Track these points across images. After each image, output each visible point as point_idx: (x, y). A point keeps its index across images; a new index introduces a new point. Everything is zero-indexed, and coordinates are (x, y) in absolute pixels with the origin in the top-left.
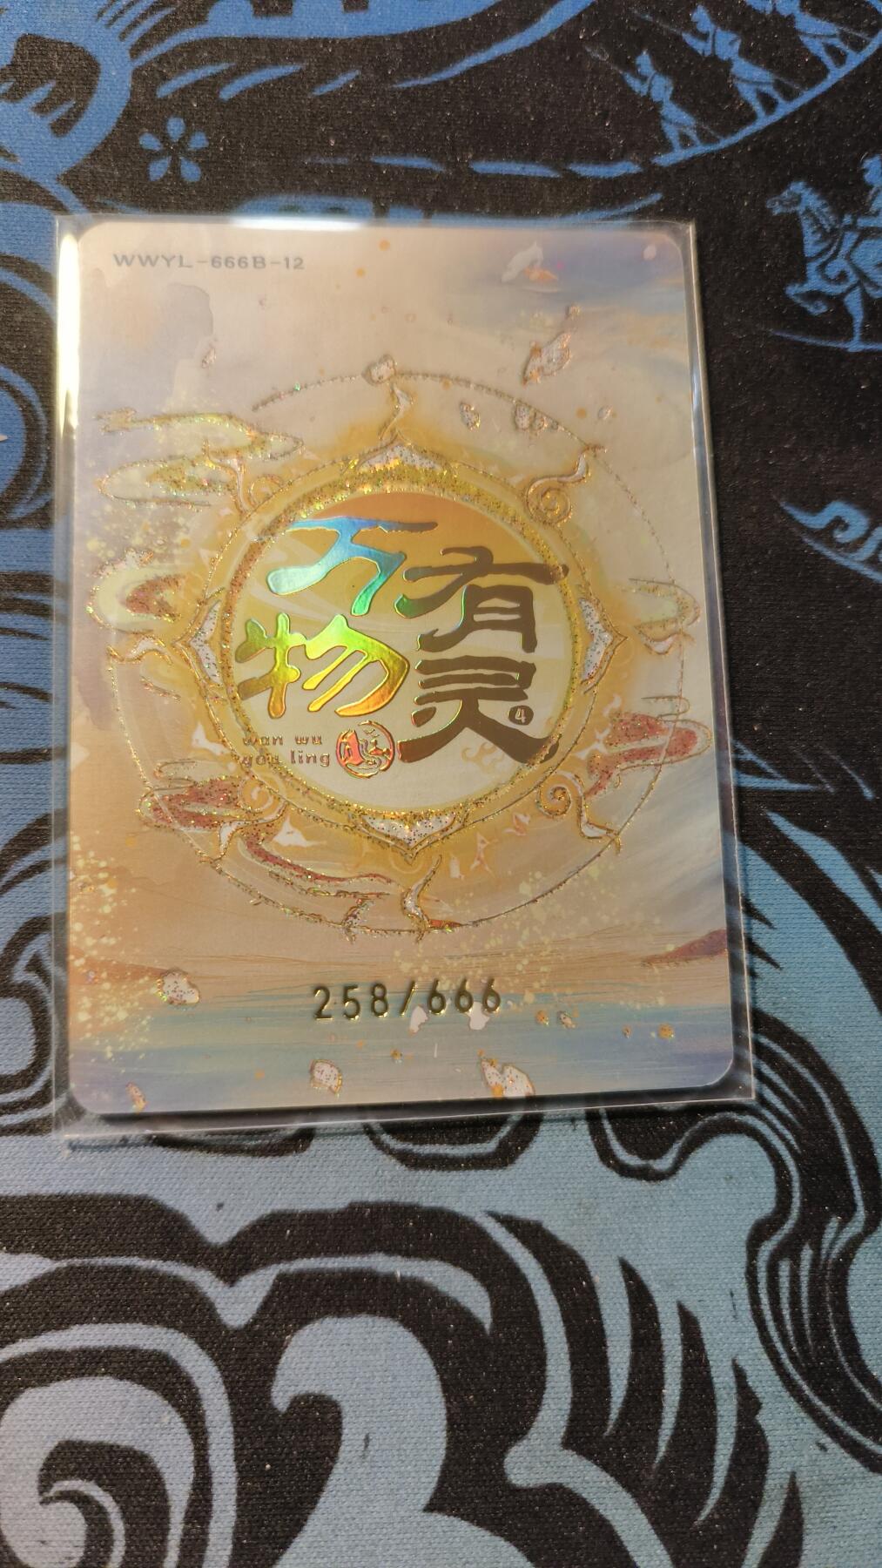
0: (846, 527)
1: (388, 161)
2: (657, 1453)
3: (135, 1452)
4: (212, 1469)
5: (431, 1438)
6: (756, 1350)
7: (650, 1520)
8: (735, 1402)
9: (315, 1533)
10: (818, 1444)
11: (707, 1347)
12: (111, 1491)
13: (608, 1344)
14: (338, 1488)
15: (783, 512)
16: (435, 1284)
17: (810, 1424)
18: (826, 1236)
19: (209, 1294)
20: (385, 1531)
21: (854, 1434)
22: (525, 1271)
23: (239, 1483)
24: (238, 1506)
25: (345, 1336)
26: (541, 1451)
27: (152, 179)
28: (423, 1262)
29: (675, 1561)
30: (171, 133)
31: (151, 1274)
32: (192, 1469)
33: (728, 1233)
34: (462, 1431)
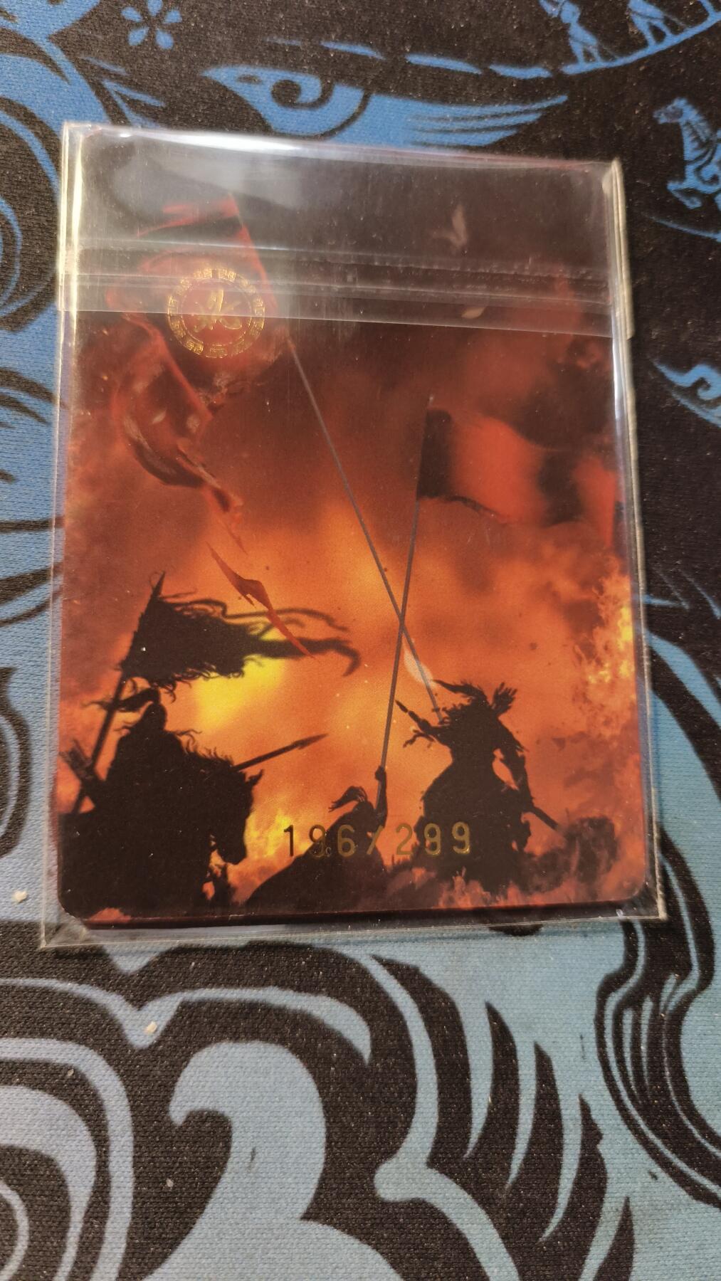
0: (708, 387)
1: (336, 47)
2: (508, 1174)
3: (42, 1156)
4: (111, 1174)
5: (312, 1153)
6: (600, 1087)
7: (500, 1234)
8: (580, 1132)
9: (202, 1235)
10: (650, 1173)
11: (558, 1083)
12: (18, 1191)
13: (472, 1076)
14: (225, 1195)
15: (656, 371)
16: (322, 1017)
17: (643, 1155)
18: (664, 990)
19: (117, 1017)
20: (264, 1236)
21: (682, 1166)
22: (402, 1009)
23: (136, 1188)
24: (134, 1208)
25: (239, 1059)
26: (408, 1169)
27: (131, 44)
28: (312, 997)
29: (522, 1273)
30: (150, 9)
31: (65, 996)
32: (94, 1173)
33: (581, 984)
34: (339, 1148)
